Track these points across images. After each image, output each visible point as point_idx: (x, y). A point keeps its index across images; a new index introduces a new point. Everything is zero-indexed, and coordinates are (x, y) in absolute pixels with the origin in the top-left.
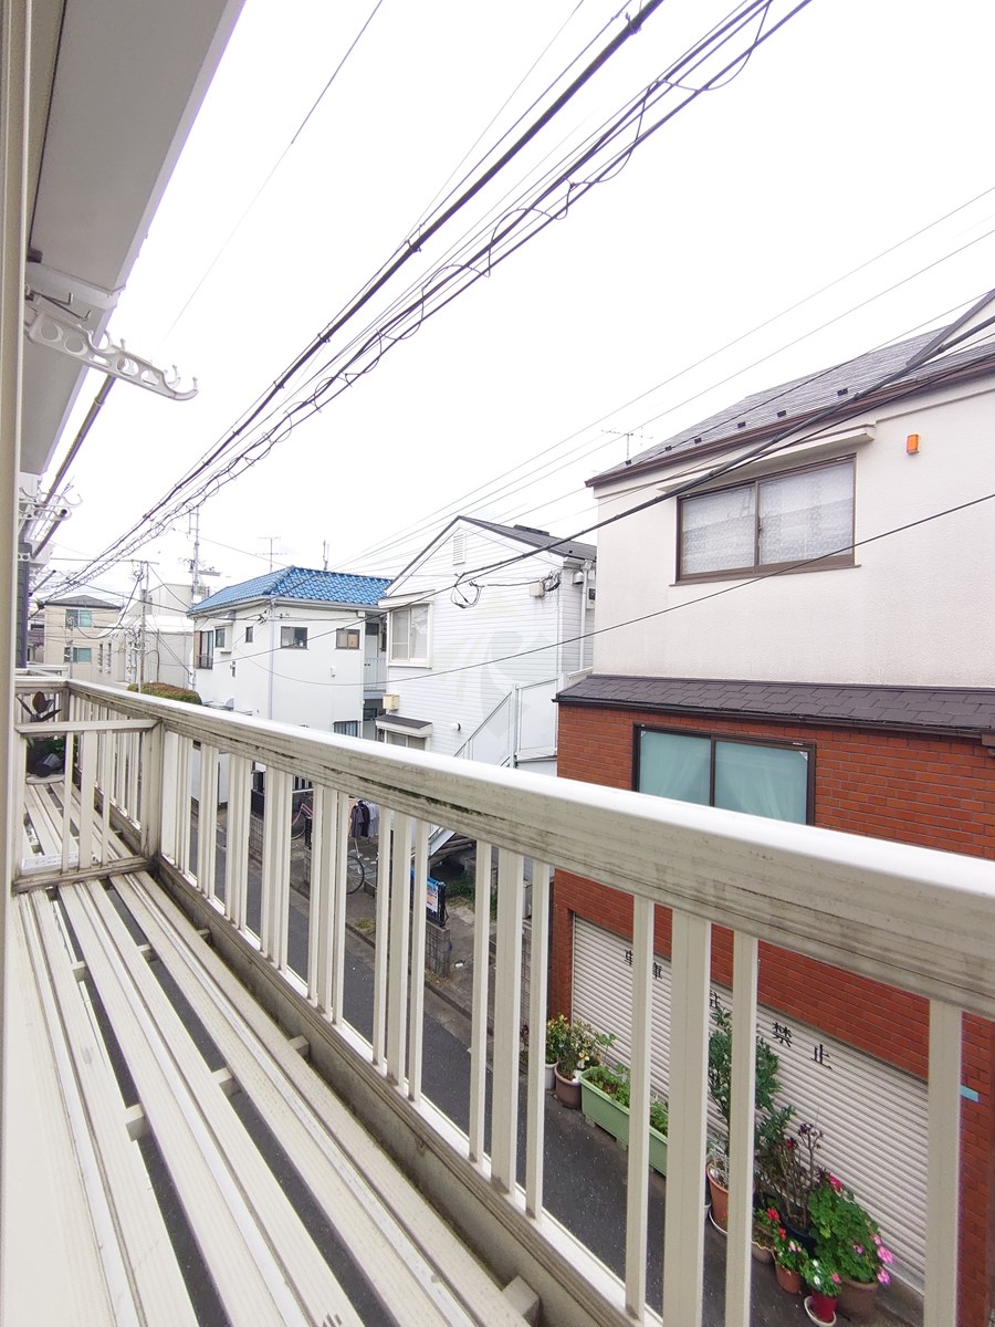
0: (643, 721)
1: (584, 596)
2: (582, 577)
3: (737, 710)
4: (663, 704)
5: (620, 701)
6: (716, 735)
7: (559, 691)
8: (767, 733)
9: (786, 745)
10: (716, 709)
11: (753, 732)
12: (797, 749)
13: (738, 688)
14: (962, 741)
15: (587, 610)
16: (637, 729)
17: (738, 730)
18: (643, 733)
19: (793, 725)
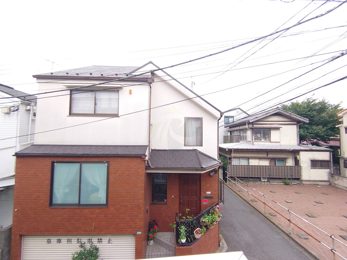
0: (55, 160)
1: (31, 115)
2: (30, 108)
3: (88, 154)
4: (63, 154)
5: (46, 154)
6: (82, 162)
7: (17, 151)
8: (97, 160)
9: (102, 162)
10: (82, 154)
11: (93, 160)
12: (105, 163)
13: (88, 147)
14: (139, 157)
15: (32, 120)
16: (53, 163)
17: (88, 160)
18: (55, 164)
19: (104, 157)
